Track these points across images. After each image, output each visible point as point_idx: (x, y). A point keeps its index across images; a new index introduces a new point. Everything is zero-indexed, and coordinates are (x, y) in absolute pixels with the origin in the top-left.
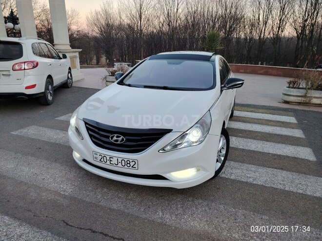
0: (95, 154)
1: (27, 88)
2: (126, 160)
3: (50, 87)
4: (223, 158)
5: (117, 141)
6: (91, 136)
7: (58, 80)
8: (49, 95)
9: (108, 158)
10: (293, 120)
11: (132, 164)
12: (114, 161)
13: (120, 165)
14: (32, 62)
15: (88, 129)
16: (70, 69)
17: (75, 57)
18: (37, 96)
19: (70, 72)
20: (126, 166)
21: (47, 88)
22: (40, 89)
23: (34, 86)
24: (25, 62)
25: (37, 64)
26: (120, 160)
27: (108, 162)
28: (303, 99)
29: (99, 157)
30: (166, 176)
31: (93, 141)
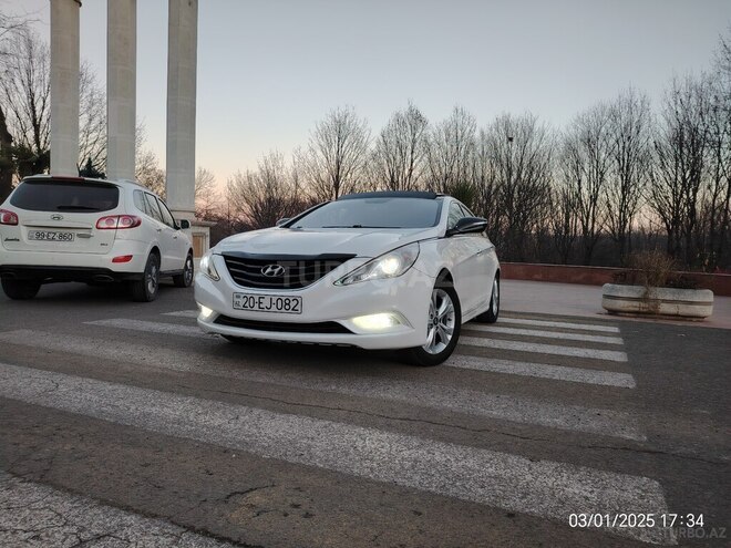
0: (237, 297)
1: (115, 260)
2: (284, 299)
3: (154, 270)
4: (450, 337)
5: (272, 273)
6: (232, 274)
7: (171, 261)
8: (150, 285)
9: (257, 300)
10: (614, 330)
11: (293, 304)
12: (266, 303)
13: (274, 308)
14: (132, 217)
15: (229, 266)
16: (191, 251)
17: (203, 235)
18: (131, 278)
19: (190, 258)
20: (283, 310)
21: (148, 268)
22: (137, 266)
23: (127, 258)
24: (119, 216)
25: (139, 223)
26: (274, 301)
27: (257, 305)
28: (643, 305)
29: (242, 301)
30: (344, 323)
31: (236, 280)
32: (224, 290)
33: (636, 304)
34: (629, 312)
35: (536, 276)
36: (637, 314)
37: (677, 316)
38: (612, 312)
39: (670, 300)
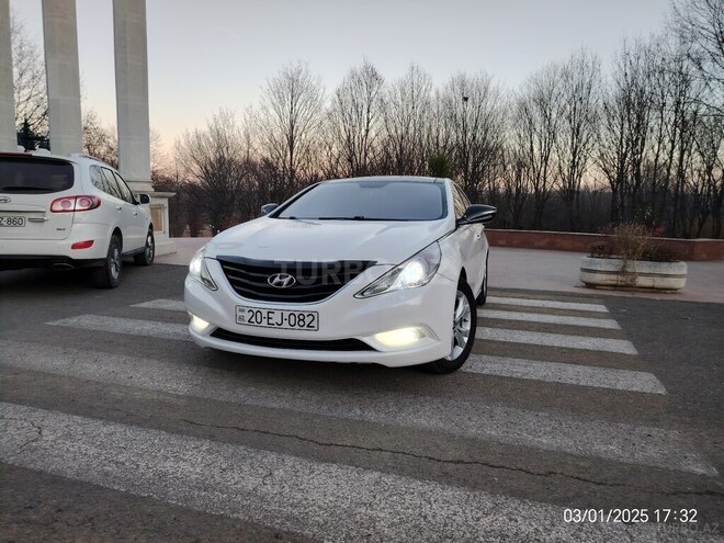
0: (240, 310)
1: (75, 246)
2: (297, 314)
3: (116, 253)
4: (466, 339)
5: (280, 284)
6: (232, 283)
7: (133, 241)
8: (113, 270)
9: (265, 314)
10: (602, 308)
11: (308, 320)
12: (276, 318)
13: (286, 324)
14: (91, 197)
15: (226, 272)
18: (94, 265)
20: (297, 327)
21: (111, 253)
22: (98, 251)
23: (88, 244)
24: (76, 198)
25: (99, 203)
26: (286, 315)
27: (265, 321)
28: (620, 278)
29: (248, 316)
30: (366, 340)
31: (236, 290)
32: (224, 302)
33: (614, 277)
34: (607, 285)
35: (501, 242)
36: (615, 287)
37: (653, 289)
38: (590, 285)
39: (646, 273)
